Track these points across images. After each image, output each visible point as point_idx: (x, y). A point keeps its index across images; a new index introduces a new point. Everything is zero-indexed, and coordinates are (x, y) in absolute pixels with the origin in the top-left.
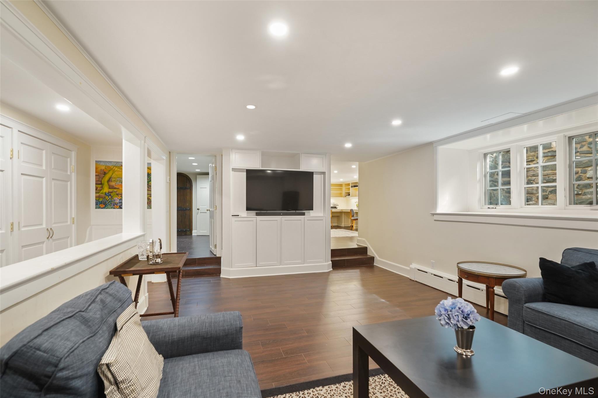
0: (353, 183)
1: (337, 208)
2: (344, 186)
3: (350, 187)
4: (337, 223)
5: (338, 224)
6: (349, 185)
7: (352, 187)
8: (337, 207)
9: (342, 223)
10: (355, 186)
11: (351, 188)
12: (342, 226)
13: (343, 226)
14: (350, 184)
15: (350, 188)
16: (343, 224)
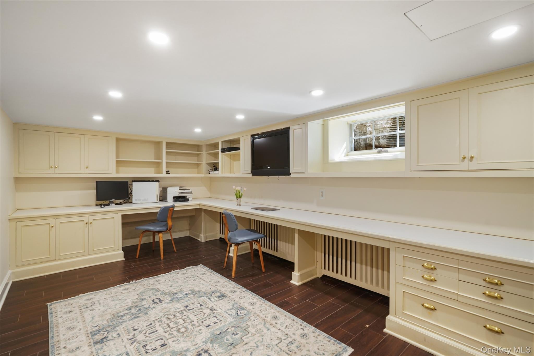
0: (225, 141)
1: (187, 200)
2: (204, 149)
3: (220, 150)
4: (190, 229)
5: (190, 233)
6: (215, 146)
7: (223, 150)
8: (188, 196)
9: (200, 233)
10: (231, 149)
11: (220, 153)
12: (199, 240)
13: (203, 241)
14: (218, 143)
15: (218, 153)
16: (202, 235)
